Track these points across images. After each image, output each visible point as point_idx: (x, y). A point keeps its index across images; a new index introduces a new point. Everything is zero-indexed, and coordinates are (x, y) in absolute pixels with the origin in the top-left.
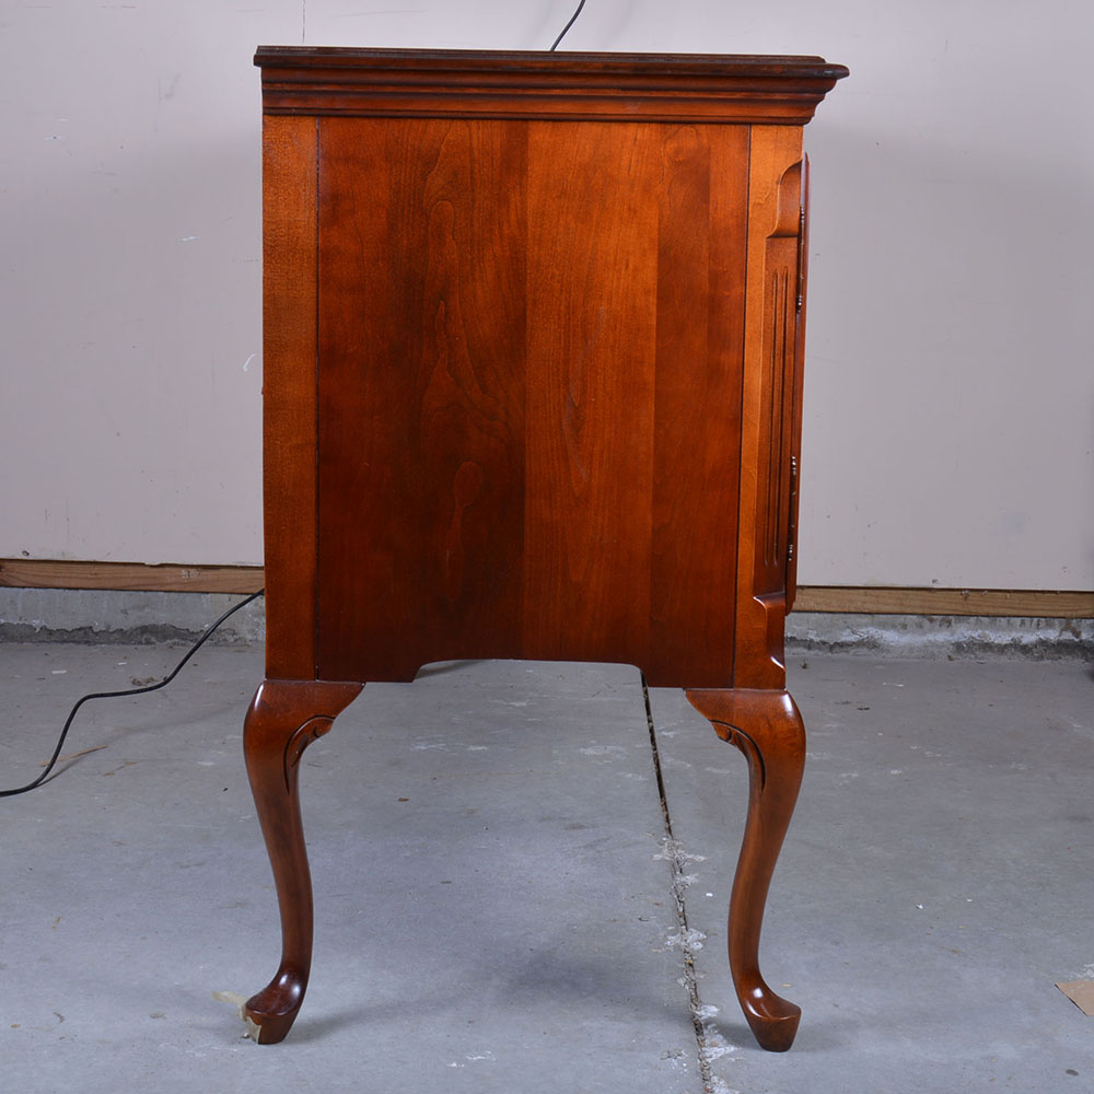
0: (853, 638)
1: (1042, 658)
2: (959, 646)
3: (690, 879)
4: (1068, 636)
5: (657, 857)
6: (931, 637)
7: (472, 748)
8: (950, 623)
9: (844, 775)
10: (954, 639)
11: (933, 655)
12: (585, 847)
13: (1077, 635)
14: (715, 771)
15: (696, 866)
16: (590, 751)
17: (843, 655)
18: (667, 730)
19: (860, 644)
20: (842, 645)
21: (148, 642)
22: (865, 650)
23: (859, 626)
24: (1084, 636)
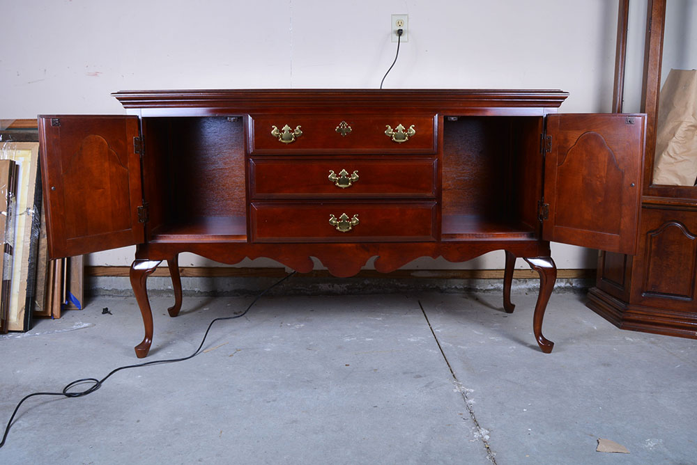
0: (492, 288)
1: (559, 293)
2: (529, 289)
3: (471, 401)
4: (568, 285)
5: (455, 391)
6: (520, 286)
7: (368, 339)
8: (526, 281)
9: (511, 347)
10: (527, 287)
11: (520, 293)
12: (426, 386)
13: (571, 284)
14: (462, 347)
15: (472, 395)
16: (412, 340)
17: (488, 294)
18: (438, 329)
19: (494, 289)
20: (488, 290)
21: (237, 296)
22: (496, 292)
23: (494, 283)
24: (574, 285)
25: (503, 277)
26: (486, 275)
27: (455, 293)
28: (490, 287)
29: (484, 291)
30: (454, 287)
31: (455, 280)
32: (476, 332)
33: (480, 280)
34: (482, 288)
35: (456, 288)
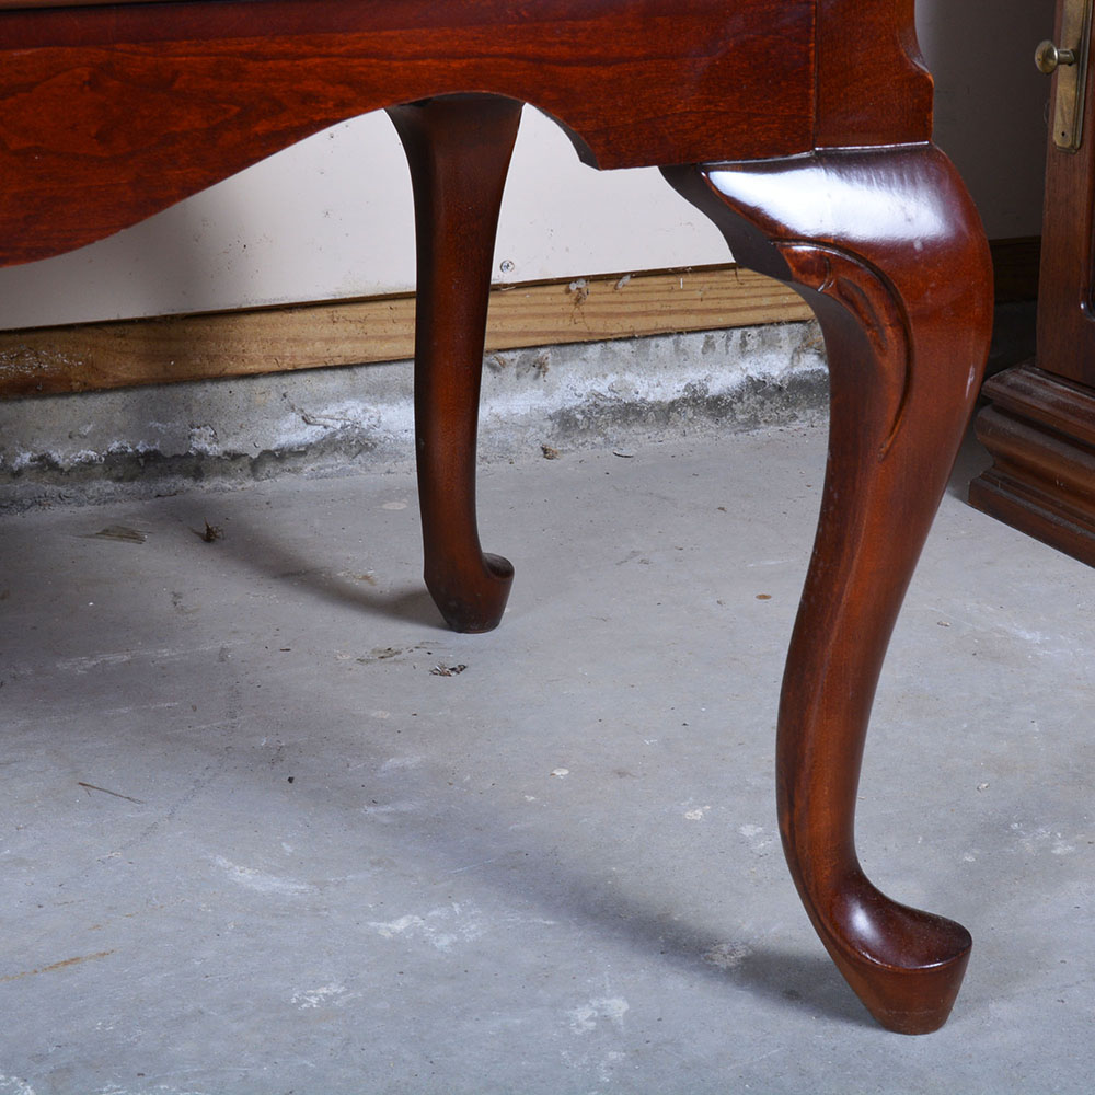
25: (410, 348)
26: (255, 345)
27: (38, 502)
28: (292, 432)
29: (255, 466)
30: (25, 458)
31: (33, 408)
32: (244, 876)
33: (222, 388)
34: (233, 445)
35: (45, 464)
